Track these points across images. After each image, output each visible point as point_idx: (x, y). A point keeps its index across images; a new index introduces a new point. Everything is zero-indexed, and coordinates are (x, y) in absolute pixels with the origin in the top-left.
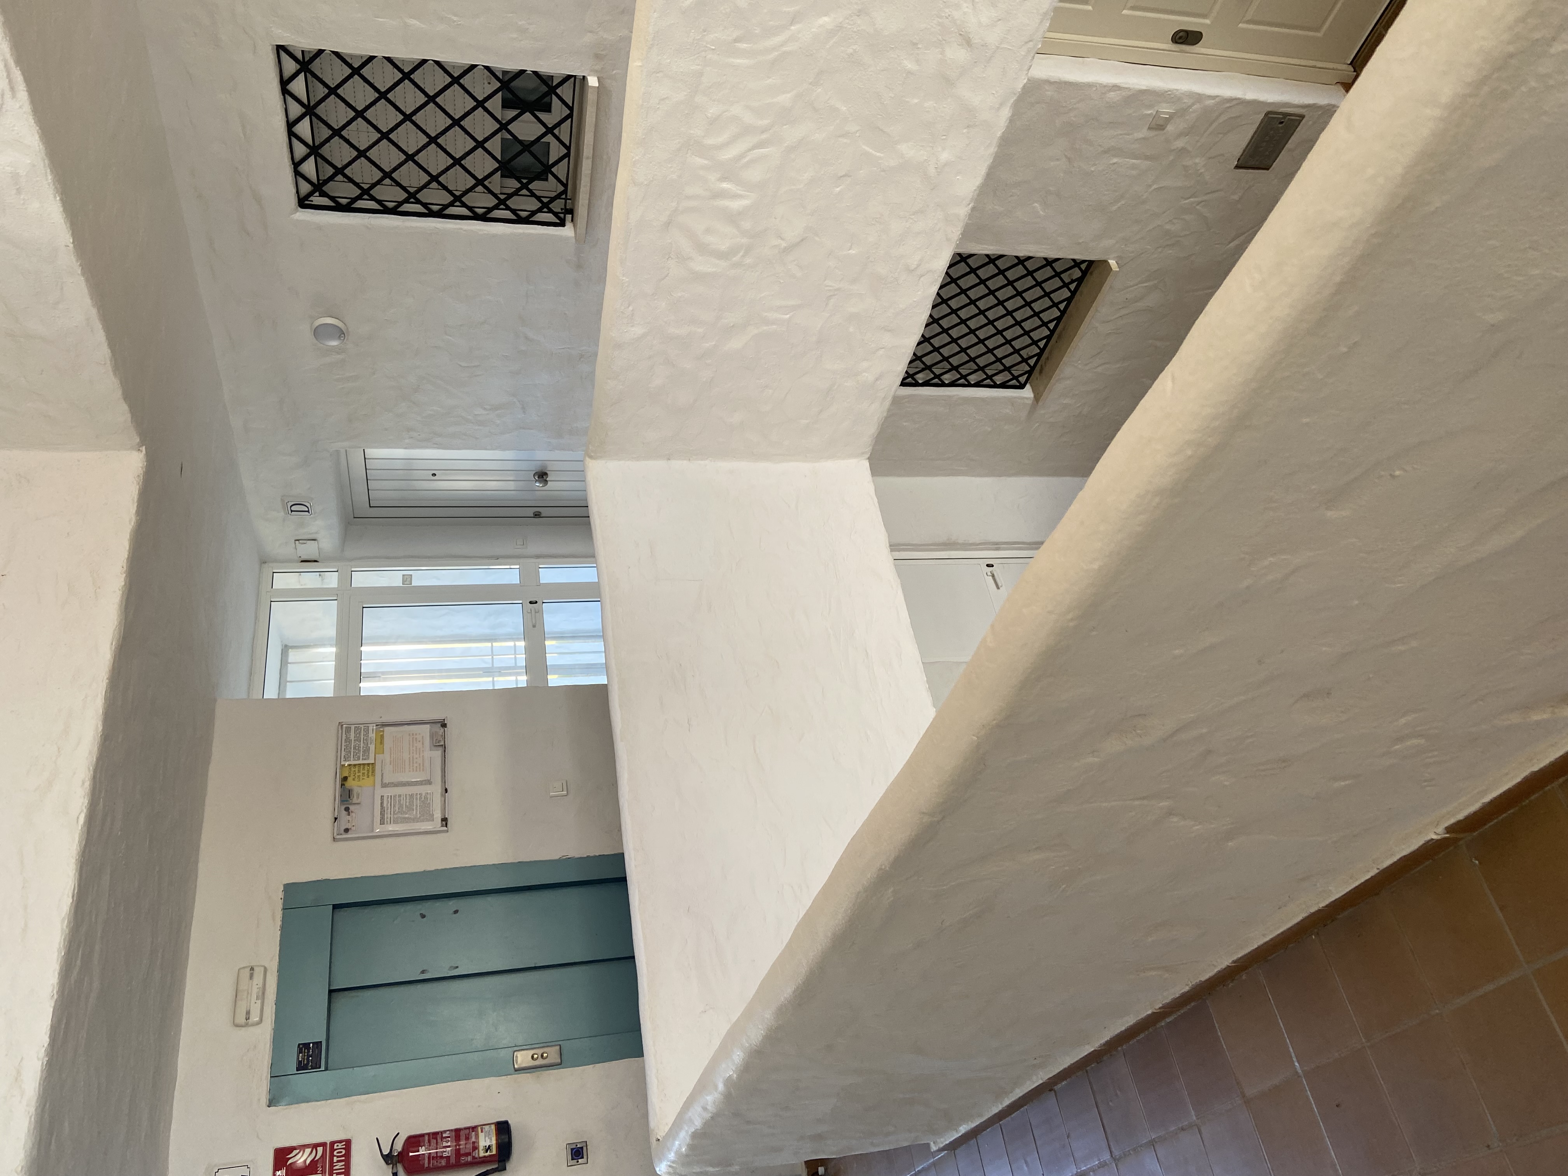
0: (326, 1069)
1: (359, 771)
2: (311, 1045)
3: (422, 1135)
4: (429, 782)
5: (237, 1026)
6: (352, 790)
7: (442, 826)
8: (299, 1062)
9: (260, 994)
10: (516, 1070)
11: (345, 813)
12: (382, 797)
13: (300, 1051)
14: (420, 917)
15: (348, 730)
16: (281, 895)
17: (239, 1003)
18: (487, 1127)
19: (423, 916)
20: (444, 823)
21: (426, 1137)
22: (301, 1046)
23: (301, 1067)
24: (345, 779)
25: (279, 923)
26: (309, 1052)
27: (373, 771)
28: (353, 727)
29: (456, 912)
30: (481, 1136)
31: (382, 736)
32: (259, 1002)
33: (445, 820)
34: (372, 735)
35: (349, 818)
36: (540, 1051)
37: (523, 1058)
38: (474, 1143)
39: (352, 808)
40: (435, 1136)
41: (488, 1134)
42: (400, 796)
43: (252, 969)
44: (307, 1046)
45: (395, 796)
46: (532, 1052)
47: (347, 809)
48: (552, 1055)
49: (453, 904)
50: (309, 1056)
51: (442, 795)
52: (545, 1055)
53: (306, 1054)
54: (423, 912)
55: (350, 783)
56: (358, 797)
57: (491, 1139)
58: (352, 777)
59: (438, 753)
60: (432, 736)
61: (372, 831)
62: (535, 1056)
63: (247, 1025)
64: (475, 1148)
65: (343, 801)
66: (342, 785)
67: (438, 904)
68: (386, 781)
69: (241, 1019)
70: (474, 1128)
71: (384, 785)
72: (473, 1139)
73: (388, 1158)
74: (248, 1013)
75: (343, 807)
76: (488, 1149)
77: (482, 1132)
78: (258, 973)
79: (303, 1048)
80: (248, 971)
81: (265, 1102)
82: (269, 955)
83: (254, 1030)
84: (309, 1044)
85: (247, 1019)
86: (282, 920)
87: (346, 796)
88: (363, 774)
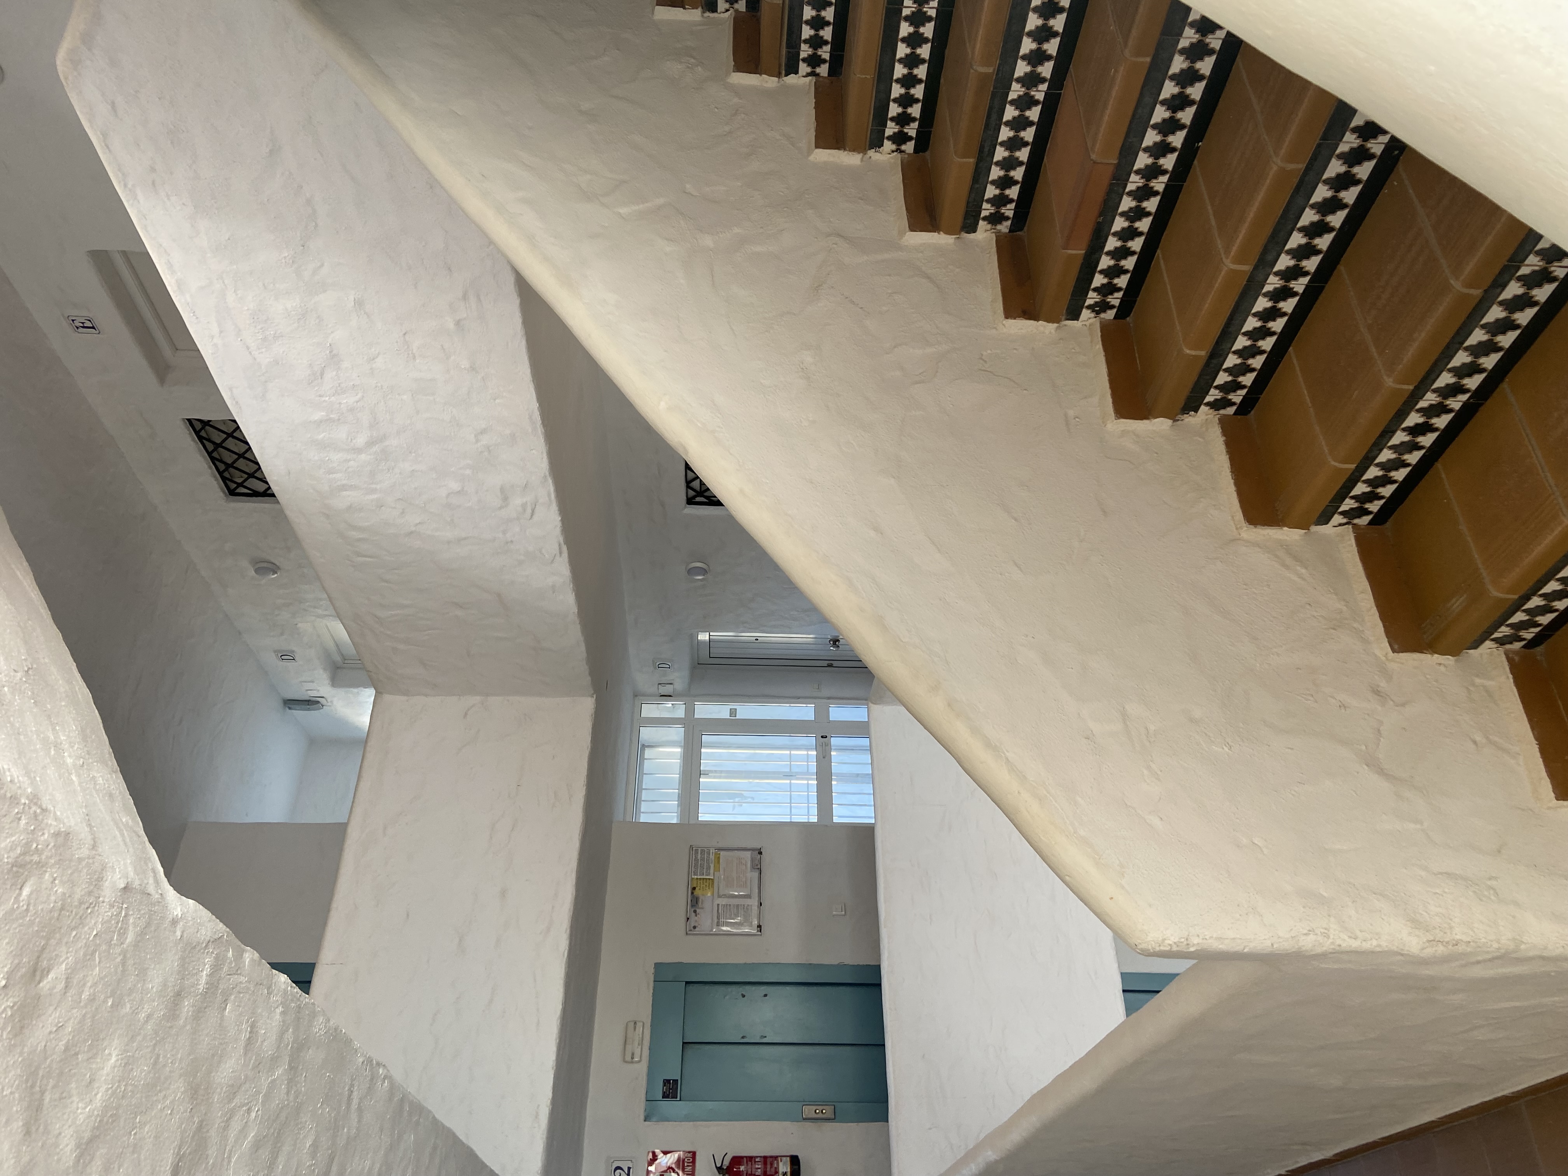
0: (680, 1100)
1: (703, 883)
2: (671, 1081)
3: (742, 1157)
4: (748, 896)
5: (626, 1062)
6: (698, 898)
7: (758, 931)
8: (664, 1093)
9: (640, 1042)
10: (804, 1119)
11: (693, 914)
12: (718, 905)
13: (664, 1085)
14: (741, 997)
15: (697, 851)
16: (653, 971)
17: (627, 1046)
18: (784, 1158)
19: (743, 996)
20: (759, 929)
21: (745, 1159)
23: (665, 1096)
24: (694, 889)
25: (652, 991)
26: (670, 1086)
27: (713, 883)
28: (700, 849)
29: (766, 995)
30: (781, 1164)
31: (719, 858)
32: (640, 1047)
33: (759, 926)
34: (712, 857)
35: (696, 918)
36: (821, 1108)
37: (809, 1111)
38: (776, 1168)
39: (698, 911)
40: (751, 1159)
41: (785, 1164)
42: (730, 905)
43: (635, 1023)
44: (668, 1081)
45: (727, 905)
46: (814, 1108)
47: (695, 912)
48: (828, 1111)
49: (764, 989)
50: (670, 1089)
51: (758, 907)
52: (824, 1111)
53: (668, 1087)
54: (744, 993)
55: (697, 892)
56: (702, 903)
57: (787, 1169)
58: (699, 888)
59: (756, 874)
60: (752, 860)
61: (712, 930)
62: (817, 1111)
63: (632, 1062)
64: (777, 1172)
65: (692, 906)
66: (692, 893)
67: (754, 988)
68: (721, 893)
69: (628, 1058)
70: (776, 1158)
71: (719, 896)
72: (775, 1165)
73: (720, 1169)
74: (633, 1054)
75: (693, 910)
76: (785, 1174)
77: (781, 1161)
78: (640, 1025)
79: (666, 1082)
80: (633, 1024)
81: (642, 1117)
82: (645, 1013)
83: (636, 1066)
84: (670, 1080)
85: (632, 1058)
86: (654, 990)
87: (695, 902)
88: (706, 885)
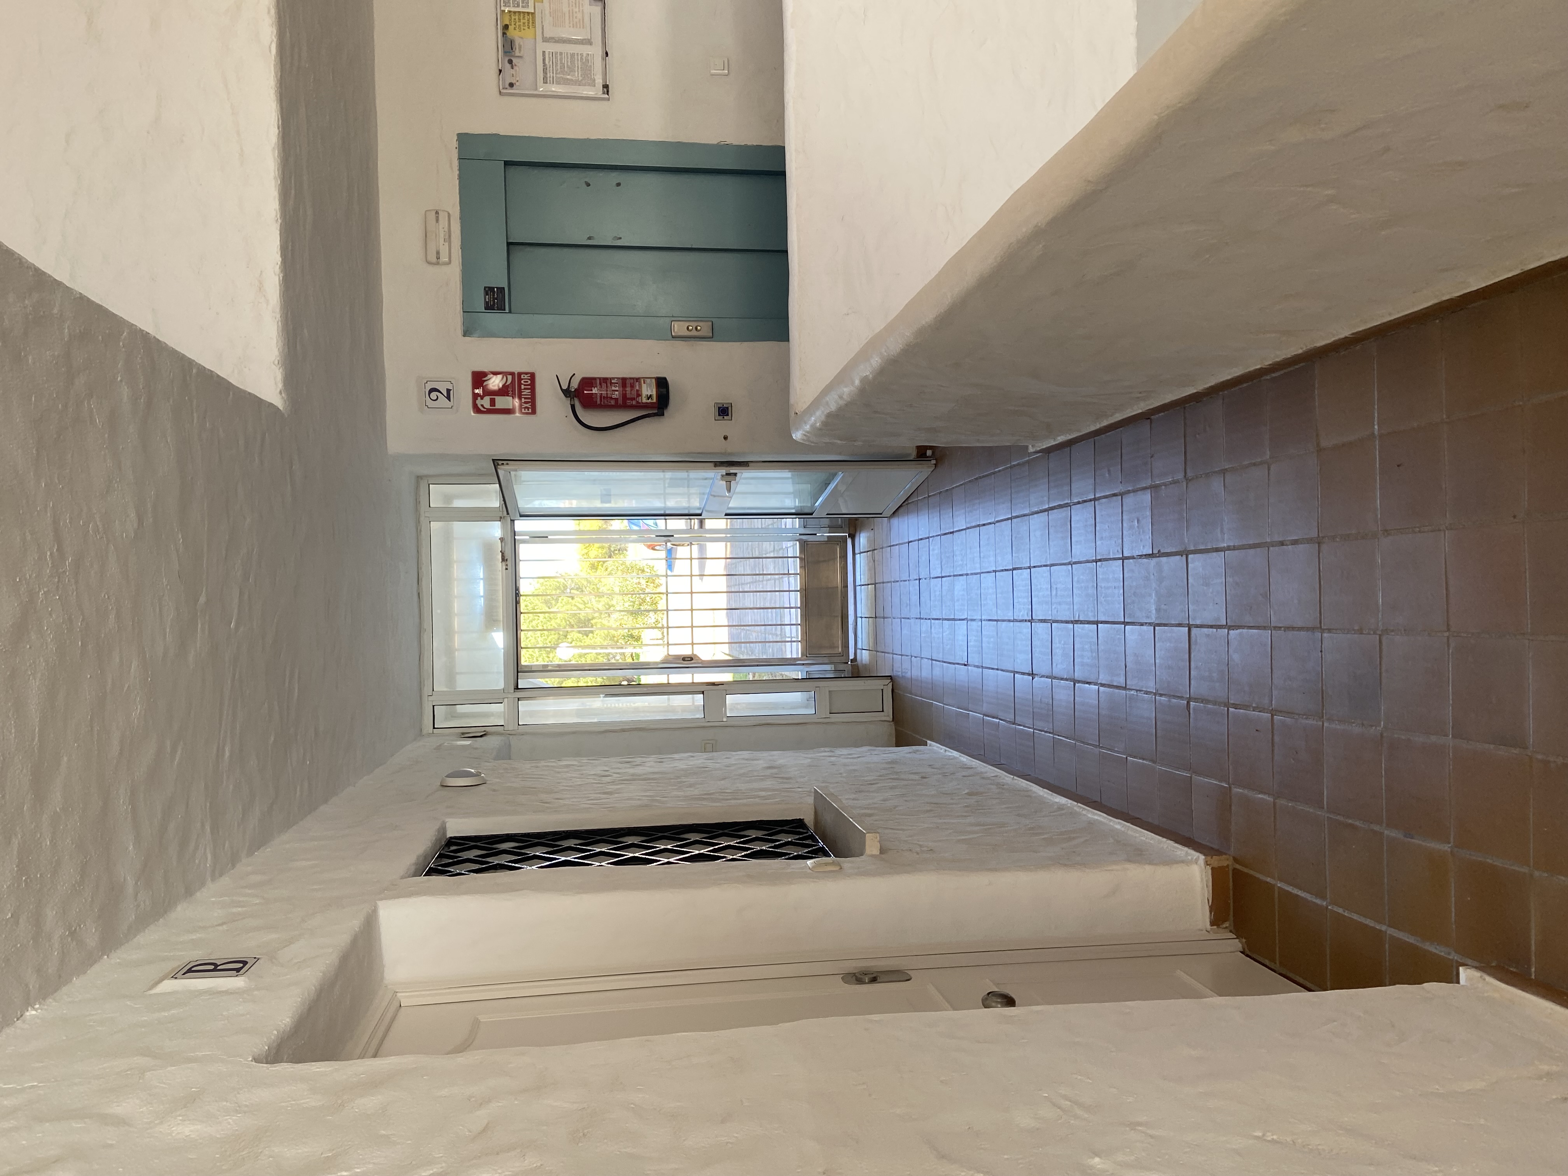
0: (510, 312)
1: (520, 20)
2: (496, 289)
3: (595, 379)
4: (589, 42)
5: (429, 263)
6: (514, 41)
7: (604, 93)
8: (486, 303)
9: (447, 237)
10: (673, 337)
11: (508, 66)
12: (544, 52)
13: (487, 294)
14: (584, 185)
16: (455, 144)
17: (429, 243)
18: (648, 381)
19: (588, 185)
20: (605, 90)
21: (598, 381)
22: (487, 289)
23: (489, 307)
24: (506, 27)
25: (457, 171)
26: (494, 295)
27: (534, 22)
29: (618, 185)
30: (644, 386)
32: (447, 244)
33: (606, 87)
35: (513, 72)
36: (695, 324)
37: (679, 328)
38: (637, 391)
39: (515, 61)
40: (605, 381)
41: (650, 385)
42: (561, 54)
43: (437, 213)
44: (491, 289)
45: (556, 53)
46: (687, 324)
47: (510, 62)
48: (704, 328)
49: (615, 177)
50: (494, 299)
51: (603, 59)
52: (699, 328)
53: (492, 297)
54: (587, 180)
55: (511, 32)
56: (520, 50)
57: (652, 391)
58: (513, 26)
59: (597, 9)
61: (536, 89)
62: (690, 328)
63: (438, 264)
64: (639, 395)
65: (505, 53)
66: (504, 34)
67: (601, 174)
68: (547, 35)
69: (433, 258)
70: (637, 380)
71: (545, 40)
72: (637, 388)
73: (567, 392)
74: (438, 253)
75: (506, 59)
76: (650, 397)
77: (644, 383)
78: (443, 217)
79: (489, 290)
80: (434, 213)
81: (460, 332)
82: (451, 202)
83: (445, 269)
84: (494, 288)
85: (438, 258)
86: (459, 170)
87: (508, 47)
88: (524, 23)
